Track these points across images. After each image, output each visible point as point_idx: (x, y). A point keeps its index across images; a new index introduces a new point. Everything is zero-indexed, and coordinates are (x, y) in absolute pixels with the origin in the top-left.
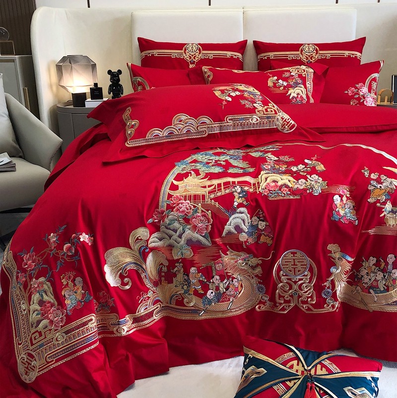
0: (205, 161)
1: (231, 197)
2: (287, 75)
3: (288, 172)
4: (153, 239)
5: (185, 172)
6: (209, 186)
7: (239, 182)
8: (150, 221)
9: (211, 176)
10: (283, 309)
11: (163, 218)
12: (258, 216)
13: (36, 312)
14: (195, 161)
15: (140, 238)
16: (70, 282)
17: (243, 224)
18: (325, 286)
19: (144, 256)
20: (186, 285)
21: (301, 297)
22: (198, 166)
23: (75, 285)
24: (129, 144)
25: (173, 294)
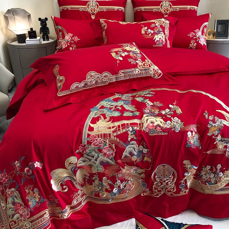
0: (109, 106)
1: (126, 134)
2: (153, 26)
3: (160, 115)
4: (80, 162)
5: (97, 116)
6: (113, 127)
7: (131, 124)
8: (77, 151)
9: (114, 119)
10: (157, 195)
11: (85, 149)
12: (143, 145)
13: (11, 209)
14: (102, 107)
16: (31, 191)
17: (134, 151)
18: (181, 182)
19: (75, 172)
20: (101, 186)
21: (168, 189)
22: (105, 111)
23: (34, 193)
24: (60, 94)
25: (93, 190)
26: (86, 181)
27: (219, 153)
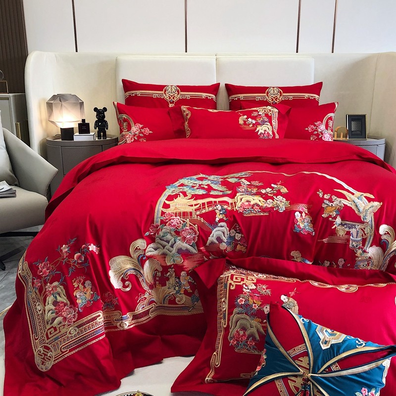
0: (191, 184)
1: (213, 213)
2: (255, 114)
3: (258, 194)
4: (150, 249)
5: (174, 193)
6: (195, 205)
7: (219, 202)
8: (147, 234)
9: (196, 197)
11: (158, 231)
12: (235, 229)
13: (51, 312)
14: (182, 185)
15: (138, 248)
16: (80, 285)
17: (223, 236)
19: (142, 262)
20: (178, 286)
22: (185, 189)
23: (85, 287)
25: (167, 294)
26: (157, 281)
27: (340, 242)
